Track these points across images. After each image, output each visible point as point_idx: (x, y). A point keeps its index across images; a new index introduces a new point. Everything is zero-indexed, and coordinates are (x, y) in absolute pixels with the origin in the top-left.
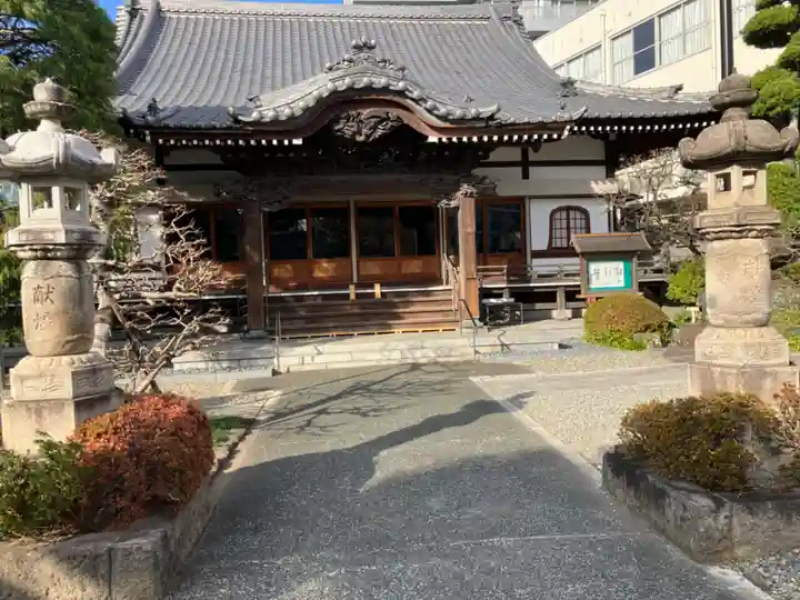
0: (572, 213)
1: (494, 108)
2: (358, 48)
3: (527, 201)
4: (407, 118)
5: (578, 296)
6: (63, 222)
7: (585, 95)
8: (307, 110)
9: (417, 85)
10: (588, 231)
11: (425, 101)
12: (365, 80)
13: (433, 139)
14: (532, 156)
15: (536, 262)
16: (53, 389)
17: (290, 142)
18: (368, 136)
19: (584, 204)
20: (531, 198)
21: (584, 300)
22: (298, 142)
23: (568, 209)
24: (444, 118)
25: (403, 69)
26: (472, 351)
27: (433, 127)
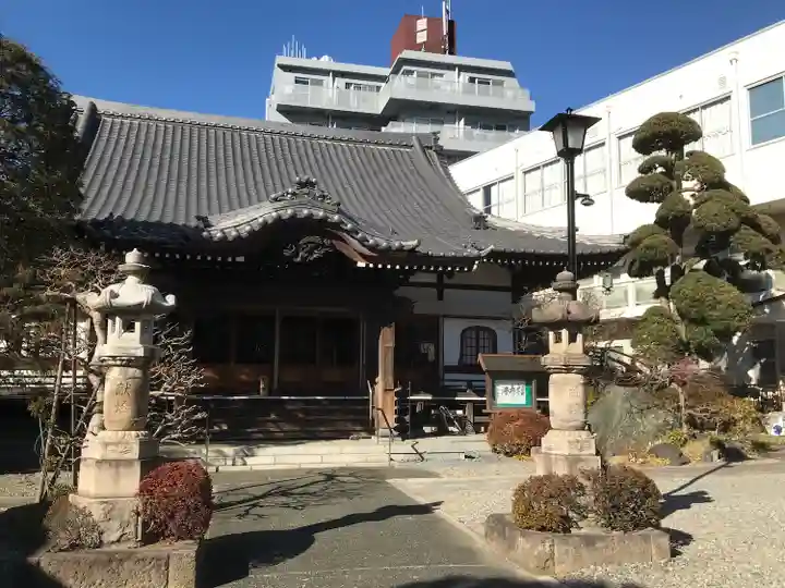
0: (481, 333)
1: (415, 242)
2: (302, 185)
3: (441, 319)
4: (339, 245)
5: (484, 411)
6: (141, 343)
7: (495, 229)
8: (252, 233)
9: (351, 219)
10: (495, 352)
11: (357, 233)
12: (306, 212)
13: (361, 264)
14: (446, 280)
15: (447, 376)
16: (126, 452)
17: (234, 259)
18: (303, 258)
19: (492, 325)
20: (445, 316)
21: (488, 414)
22: (241, 259)
23: (478, 329)
24: (371, 248)
25: (339, 204)
26: (387, 458)
27: (361, 254)
